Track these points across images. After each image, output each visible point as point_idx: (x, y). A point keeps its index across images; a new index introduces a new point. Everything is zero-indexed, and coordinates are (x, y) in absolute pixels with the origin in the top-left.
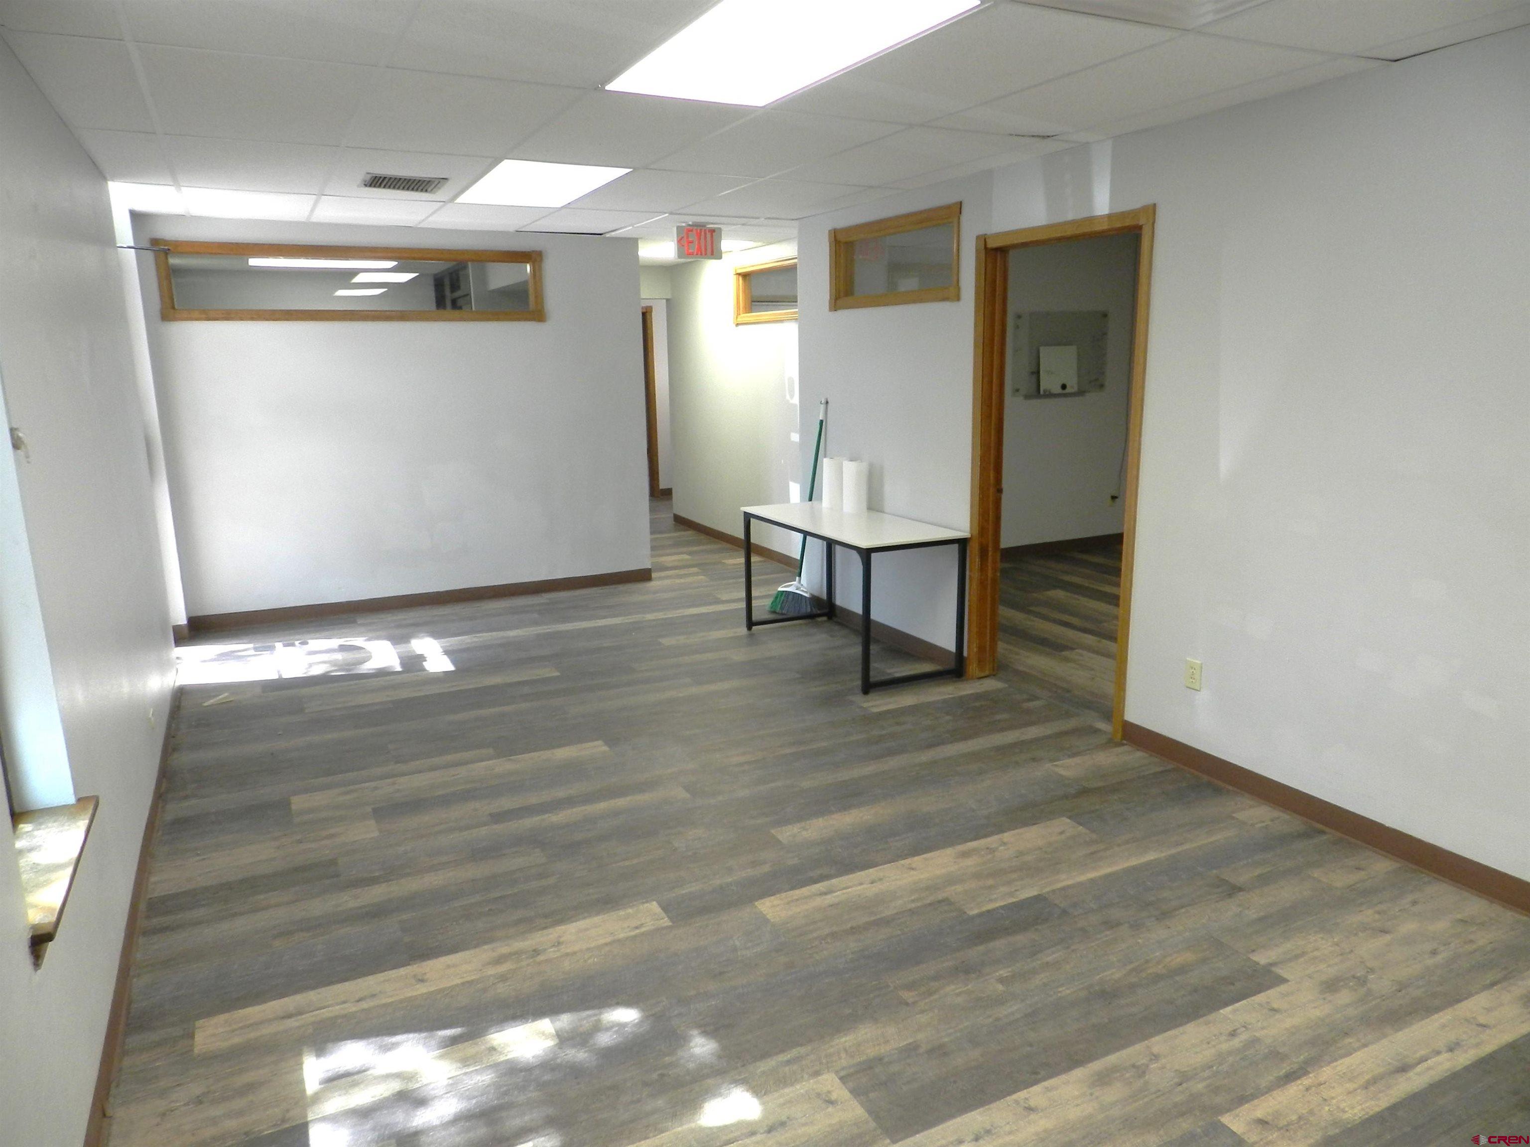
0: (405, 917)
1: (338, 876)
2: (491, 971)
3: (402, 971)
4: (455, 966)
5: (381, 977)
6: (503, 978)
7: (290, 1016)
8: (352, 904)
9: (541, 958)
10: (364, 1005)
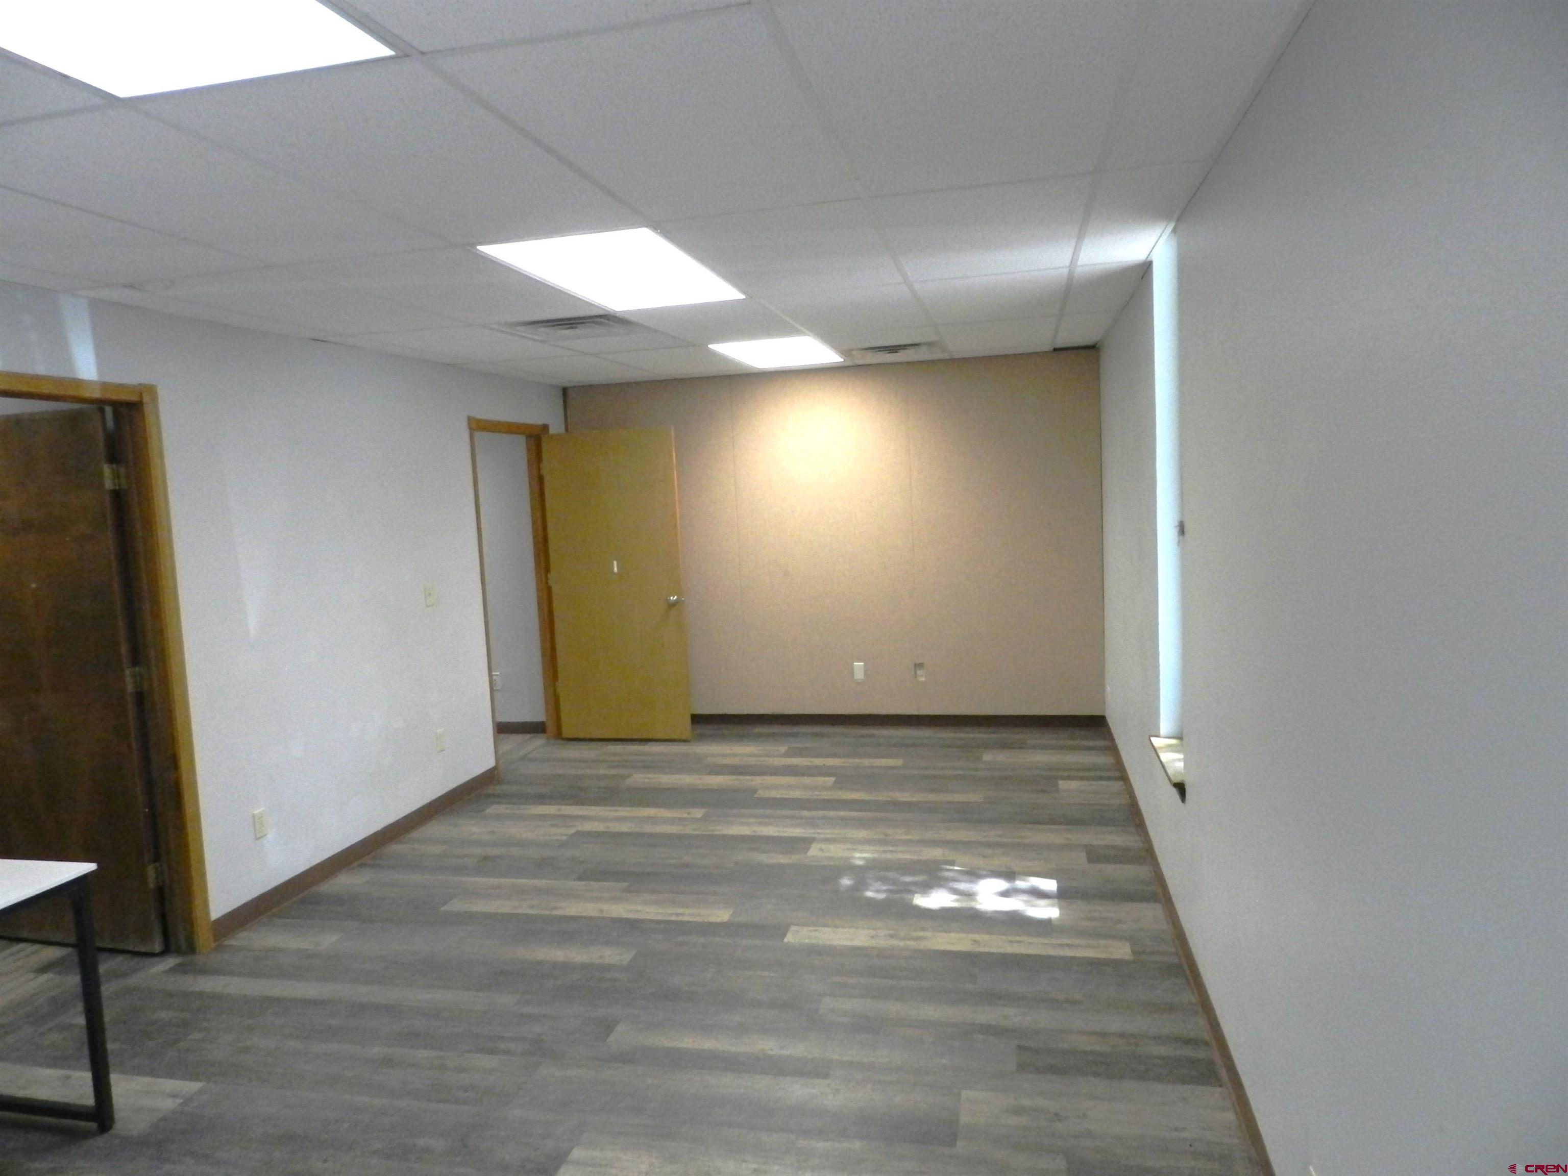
0: (970, 987)
1: (1019, 1047)
2: (928, 934)
3: (987, 950)
4: (949, 943)
5: (1002, 950)
6: (923, 929)
7: (1068, 945)
8: (1011, 1011)
9: (892, 932)
10: (1018, 938)
